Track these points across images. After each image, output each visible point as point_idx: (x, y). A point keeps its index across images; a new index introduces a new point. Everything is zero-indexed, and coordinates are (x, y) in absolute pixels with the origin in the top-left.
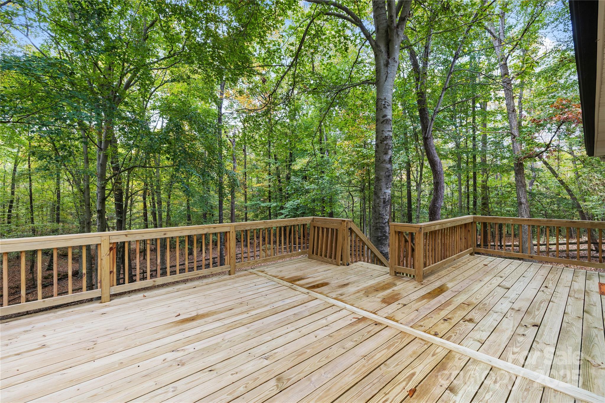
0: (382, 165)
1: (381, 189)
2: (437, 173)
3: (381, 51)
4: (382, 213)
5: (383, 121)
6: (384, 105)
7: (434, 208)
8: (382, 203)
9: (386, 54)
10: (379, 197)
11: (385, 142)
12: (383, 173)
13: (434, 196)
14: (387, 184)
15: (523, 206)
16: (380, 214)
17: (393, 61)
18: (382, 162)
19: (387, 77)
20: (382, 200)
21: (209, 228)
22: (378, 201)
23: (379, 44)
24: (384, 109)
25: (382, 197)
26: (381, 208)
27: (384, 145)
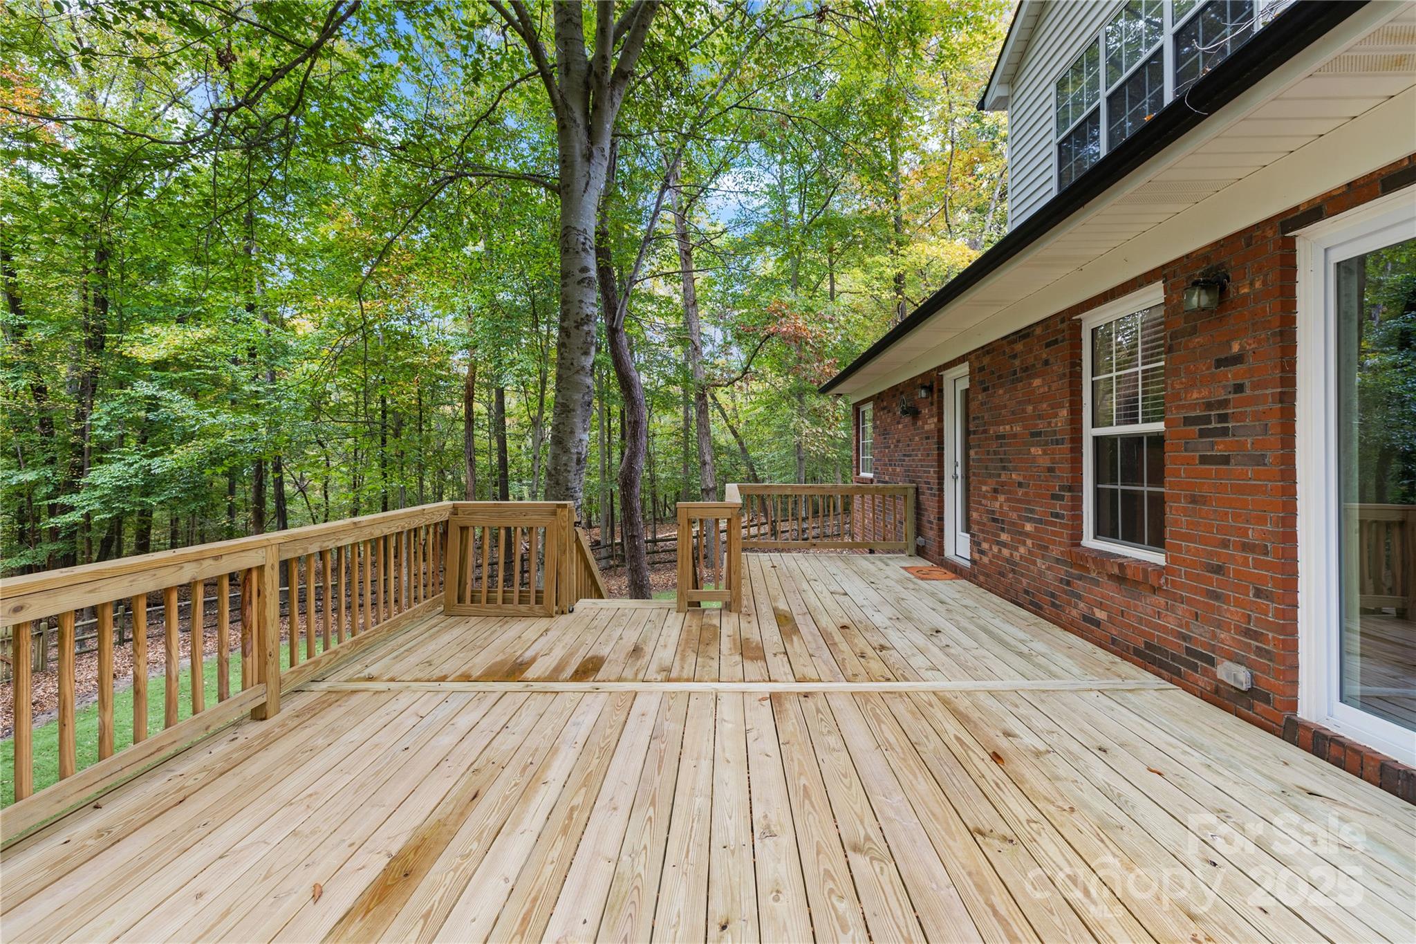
0: (576, 377)
1: (572, 432)
2: (635, 403)
3: (575, 121)
4: (574, 485)
5: (582, 281)
6: (584, 244)
7: (631, 473)
8: (573, 464)
9: (586, 133)
10: (566, 451)
11: (585, 328)
12: (577, 397)
13: (631, 449)
14: (584, 421)
15: (707, 467)
16: (567, 489)
17: (600, 154)
18: (577, 372)
19: (587, 184)
20: (575, 457)
21: (198, 560)
22: (565, 458)
23: (570, 103)
24: (583, 254)
25: (574, 450)
26: (572, 474)
27: (583, 334)
